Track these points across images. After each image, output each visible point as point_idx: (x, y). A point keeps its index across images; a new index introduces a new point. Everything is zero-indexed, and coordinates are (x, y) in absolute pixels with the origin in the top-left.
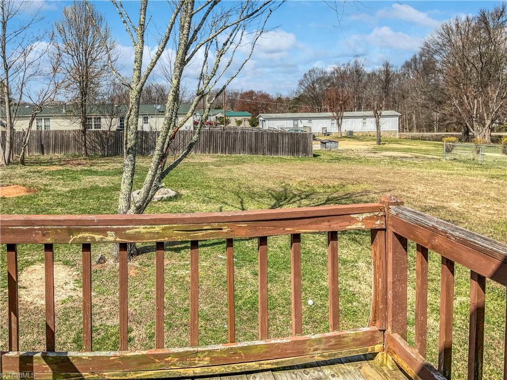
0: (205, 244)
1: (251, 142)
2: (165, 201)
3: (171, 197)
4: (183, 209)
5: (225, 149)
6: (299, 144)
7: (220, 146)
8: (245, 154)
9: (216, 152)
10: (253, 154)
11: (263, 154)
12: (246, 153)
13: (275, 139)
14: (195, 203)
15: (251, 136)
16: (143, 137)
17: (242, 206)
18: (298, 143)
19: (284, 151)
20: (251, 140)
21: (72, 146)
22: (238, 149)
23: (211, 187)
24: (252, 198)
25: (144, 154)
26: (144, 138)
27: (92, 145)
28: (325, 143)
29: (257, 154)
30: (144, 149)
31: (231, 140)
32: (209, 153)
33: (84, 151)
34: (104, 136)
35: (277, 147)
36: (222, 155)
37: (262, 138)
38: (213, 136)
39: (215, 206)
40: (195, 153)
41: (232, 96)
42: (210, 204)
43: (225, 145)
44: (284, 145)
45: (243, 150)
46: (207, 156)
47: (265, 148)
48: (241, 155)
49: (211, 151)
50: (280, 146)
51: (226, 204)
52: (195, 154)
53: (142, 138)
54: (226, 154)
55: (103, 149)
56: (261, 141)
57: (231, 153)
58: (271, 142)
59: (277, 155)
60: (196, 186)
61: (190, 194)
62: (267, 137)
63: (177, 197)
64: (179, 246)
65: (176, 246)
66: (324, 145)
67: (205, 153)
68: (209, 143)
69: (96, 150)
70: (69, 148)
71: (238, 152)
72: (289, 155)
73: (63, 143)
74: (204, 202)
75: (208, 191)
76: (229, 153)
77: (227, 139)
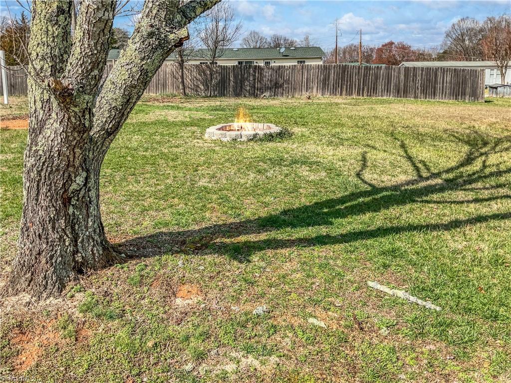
0: (328, 236)
1: (399, 80)
2: (261, 140)
3: (271, 135)
4: (288, 153)
5: (363, 90)
6: (466, 84)
7: (355, 85)
8: (389, 96)
9: (351, 94)
10: (401, 97)
11: (415, 97)
12: (392, 95)
13: (433, 77)
14: (314, 146)
15: (399, 73)
16: (256, 73)
17: (406, 152)
18: (464, 82)
19: (444, 93)
20: (399, 77)
21: (170, 84)
22: (380, 90)
23: (343, 125)
24: (422, 141)
25: (257, 96)
26: (257, 75)
27: (194, 84)
28: (496, 88)
29: (406, 97)
30: (257, 90)
31: (371, 78)
32: (341, 95)
33: (182, 89)
34: (208, 72)
35: (435, 88)
36: (358, 97)
37: (415, 75)
38: (348, 72)
39: (351, 150)
40: (322, 95)
41: (367, 52)
42: (341, 147)
43: (363, 85)
44: (445, 85)
45: (387, 92)
46: (339, 98)
47: (418, 88)
48: (385, 98)
49: (344, 92)
50: (439, 86)
51: (374, 148)
52: (322, 97)
53: (255, 75)
54: (363, 96)
55: (207, 89)
56: (413, 80)
57: (370, 96)
58: (427, 80)
59: (434, 99)
60: (319, 123)
61: (307, 133)
62: (422, 74)
63: (282, 135)
64: (252, 238)
65: (243, 238)
66: (495, 90)
67: (336, 95)
68: (342, 81)
69: (199, 90)
70: (166, 87)
71: (380, 94)
72: (450, 99)
73: (159, 80)
74: (330, 143)
75: (338, 130)
76: (368, 96)
77: (366, 76)
